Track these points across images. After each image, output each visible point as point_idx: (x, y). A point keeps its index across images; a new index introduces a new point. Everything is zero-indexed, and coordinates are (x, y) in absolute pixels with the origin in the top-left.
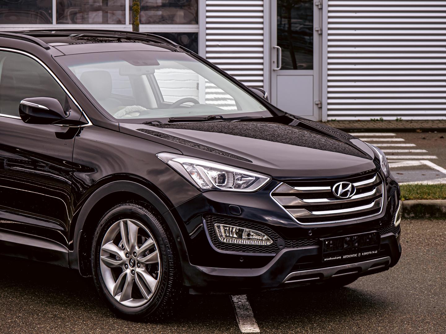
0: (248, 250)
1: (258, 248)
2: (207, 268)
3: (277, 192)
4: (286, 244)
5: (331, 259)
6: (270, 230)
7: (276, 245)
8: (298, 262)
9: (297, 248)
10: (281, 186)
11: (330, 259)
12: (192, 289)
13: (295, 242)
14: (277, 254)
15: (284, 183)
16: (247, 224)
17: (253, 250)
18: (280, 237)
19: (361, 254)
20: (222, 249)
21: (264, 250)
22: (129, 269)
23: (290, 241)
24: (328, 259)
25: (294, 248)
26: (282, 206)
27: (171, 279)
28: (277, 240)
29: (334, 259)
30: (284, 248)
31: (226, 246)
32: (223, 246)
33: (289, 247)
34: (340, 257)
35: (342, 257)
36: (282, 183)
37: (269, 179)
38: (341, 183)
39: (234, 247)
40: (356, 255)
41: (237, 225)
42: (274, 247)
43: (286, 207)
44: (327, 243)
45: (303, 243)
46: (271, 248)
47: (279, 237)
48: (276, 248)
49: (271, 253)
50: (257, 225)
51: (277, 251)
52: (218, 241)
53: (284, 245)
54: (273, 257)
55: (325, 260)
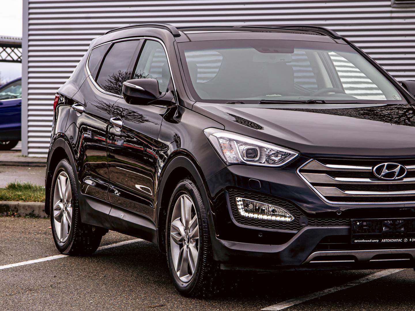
0: (268, 225)
1: (278, 224)
2: (228, 242)
3: (306, 168)
4: (309, 222)
5: (365, 241)
6: (292, 206)
7: (298, 222)
8: (321, 242)
9: (322, 226)
10: (310, 162)
11: (363, 241)
12: (222, 264)
13: (320, 220)
14: (299, 231)
15: (314, 159)
16: (267, 199)
17: (273, 225)
18: (303, 215)
19: (409, 240)
20: (242, 223)
21: (285, 227)
22: (186, 244)
23: (315, 219)
24: (360, 241)
25: (318, 226)
26: (310, 183)
27: (205, 253)
28: (300, 217)
29: (368, 242)
30: (307, 226)
31: (245, 220)
32: (243, 221)
33: (314, 225)
34: (378, 241)
35: (380, 241)
36: (312, 159)
37: (297, 154)
38: (386, 164)
39: (254, 221)
40: (400, 240)
41: (257, 199)
42: (296, 224)
43: (314, 184)
44: (358, 223)
45: (329, 222)
46: (292, 225)
47: (301, 214)
48: (298, 225)
49: (292, 230)
50: (278, 201)
51: (299, 228)
52: (238, 215)
53: (307, 222)
54: (294, 235)
55: (356, 241)
